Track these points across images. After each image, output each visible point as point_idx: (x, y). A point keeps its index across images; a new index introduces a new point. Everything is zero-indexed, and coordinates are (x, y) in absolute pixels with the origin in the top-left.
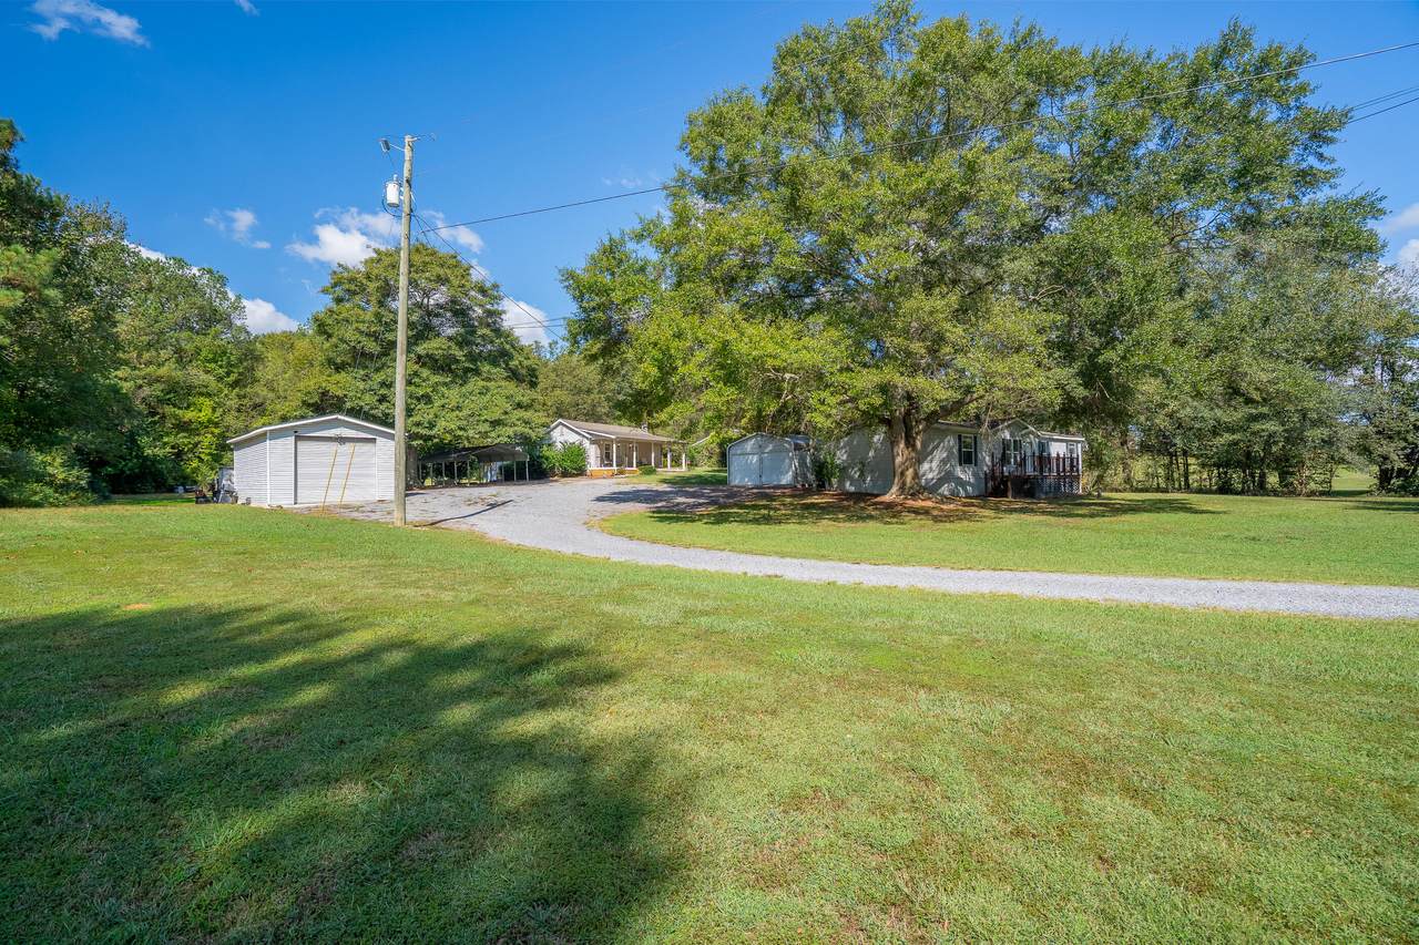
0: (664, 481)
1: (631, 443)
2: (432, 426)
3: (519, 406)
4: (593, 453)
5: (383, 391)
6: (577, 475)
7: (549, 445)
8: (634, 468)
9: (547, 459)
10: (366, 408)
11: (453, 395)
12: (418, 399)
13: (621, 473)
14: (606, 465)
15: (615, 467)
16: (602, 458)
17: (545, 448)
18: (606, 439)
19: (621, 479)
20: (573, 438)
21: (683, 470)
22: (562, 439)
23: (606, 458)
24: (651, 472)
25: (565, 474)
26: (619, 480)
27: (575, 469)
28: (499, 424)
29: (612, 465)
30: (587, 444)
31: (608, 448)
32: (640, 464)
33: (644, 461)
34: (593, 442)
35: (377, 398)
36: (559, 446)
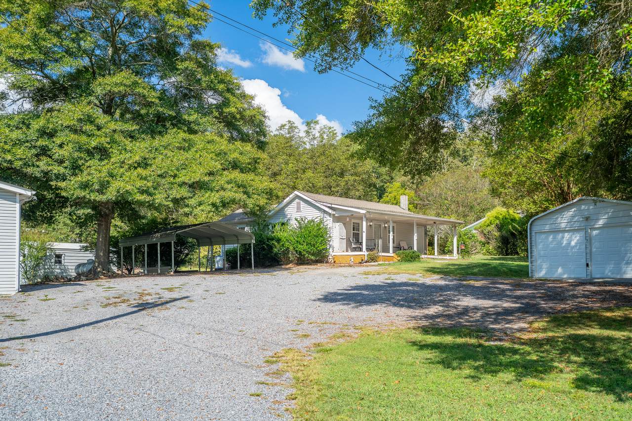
0: (433, 270)
1: (387, 222)
2: (103, 187)
3: (235, 166)
4: (337, 234)
5: (41, 142)
6: (317, 262)
7: (283, 224)
8: (391, 254)
9: (279, 240)
10: (18, 164)
11: (140, 148)
12: (90, 153)
13: (373, 259)
14: (355, 249)
15: (365, 252)
16: (348, 240)
17: (277, 228)
18: (352, 215)
19: (372, 268)
20: (310, 214)
21: (455, 258)
22: (298, 215)
23: (354, 239)
24: (413, 258)
25: (302, 261)
26: (369, 269)
27: (313, 254)
28: (201, 188)
29: (361, 250)
30: (329, 221)
31: (356, 228)
32: (398, 248)
33: (403, 244)
34: (337, 219)
35: (34, 151)
36: (294, 224)
